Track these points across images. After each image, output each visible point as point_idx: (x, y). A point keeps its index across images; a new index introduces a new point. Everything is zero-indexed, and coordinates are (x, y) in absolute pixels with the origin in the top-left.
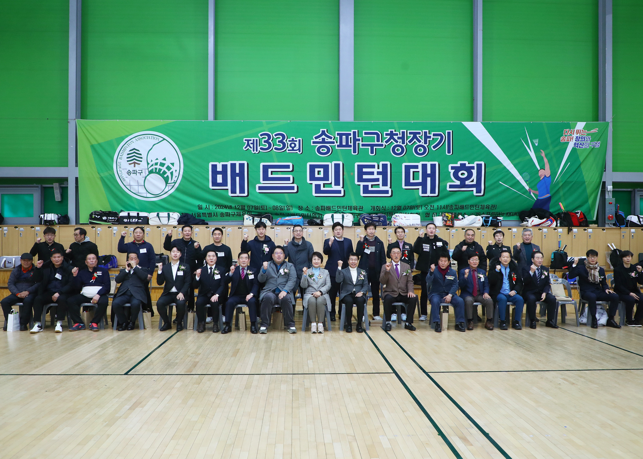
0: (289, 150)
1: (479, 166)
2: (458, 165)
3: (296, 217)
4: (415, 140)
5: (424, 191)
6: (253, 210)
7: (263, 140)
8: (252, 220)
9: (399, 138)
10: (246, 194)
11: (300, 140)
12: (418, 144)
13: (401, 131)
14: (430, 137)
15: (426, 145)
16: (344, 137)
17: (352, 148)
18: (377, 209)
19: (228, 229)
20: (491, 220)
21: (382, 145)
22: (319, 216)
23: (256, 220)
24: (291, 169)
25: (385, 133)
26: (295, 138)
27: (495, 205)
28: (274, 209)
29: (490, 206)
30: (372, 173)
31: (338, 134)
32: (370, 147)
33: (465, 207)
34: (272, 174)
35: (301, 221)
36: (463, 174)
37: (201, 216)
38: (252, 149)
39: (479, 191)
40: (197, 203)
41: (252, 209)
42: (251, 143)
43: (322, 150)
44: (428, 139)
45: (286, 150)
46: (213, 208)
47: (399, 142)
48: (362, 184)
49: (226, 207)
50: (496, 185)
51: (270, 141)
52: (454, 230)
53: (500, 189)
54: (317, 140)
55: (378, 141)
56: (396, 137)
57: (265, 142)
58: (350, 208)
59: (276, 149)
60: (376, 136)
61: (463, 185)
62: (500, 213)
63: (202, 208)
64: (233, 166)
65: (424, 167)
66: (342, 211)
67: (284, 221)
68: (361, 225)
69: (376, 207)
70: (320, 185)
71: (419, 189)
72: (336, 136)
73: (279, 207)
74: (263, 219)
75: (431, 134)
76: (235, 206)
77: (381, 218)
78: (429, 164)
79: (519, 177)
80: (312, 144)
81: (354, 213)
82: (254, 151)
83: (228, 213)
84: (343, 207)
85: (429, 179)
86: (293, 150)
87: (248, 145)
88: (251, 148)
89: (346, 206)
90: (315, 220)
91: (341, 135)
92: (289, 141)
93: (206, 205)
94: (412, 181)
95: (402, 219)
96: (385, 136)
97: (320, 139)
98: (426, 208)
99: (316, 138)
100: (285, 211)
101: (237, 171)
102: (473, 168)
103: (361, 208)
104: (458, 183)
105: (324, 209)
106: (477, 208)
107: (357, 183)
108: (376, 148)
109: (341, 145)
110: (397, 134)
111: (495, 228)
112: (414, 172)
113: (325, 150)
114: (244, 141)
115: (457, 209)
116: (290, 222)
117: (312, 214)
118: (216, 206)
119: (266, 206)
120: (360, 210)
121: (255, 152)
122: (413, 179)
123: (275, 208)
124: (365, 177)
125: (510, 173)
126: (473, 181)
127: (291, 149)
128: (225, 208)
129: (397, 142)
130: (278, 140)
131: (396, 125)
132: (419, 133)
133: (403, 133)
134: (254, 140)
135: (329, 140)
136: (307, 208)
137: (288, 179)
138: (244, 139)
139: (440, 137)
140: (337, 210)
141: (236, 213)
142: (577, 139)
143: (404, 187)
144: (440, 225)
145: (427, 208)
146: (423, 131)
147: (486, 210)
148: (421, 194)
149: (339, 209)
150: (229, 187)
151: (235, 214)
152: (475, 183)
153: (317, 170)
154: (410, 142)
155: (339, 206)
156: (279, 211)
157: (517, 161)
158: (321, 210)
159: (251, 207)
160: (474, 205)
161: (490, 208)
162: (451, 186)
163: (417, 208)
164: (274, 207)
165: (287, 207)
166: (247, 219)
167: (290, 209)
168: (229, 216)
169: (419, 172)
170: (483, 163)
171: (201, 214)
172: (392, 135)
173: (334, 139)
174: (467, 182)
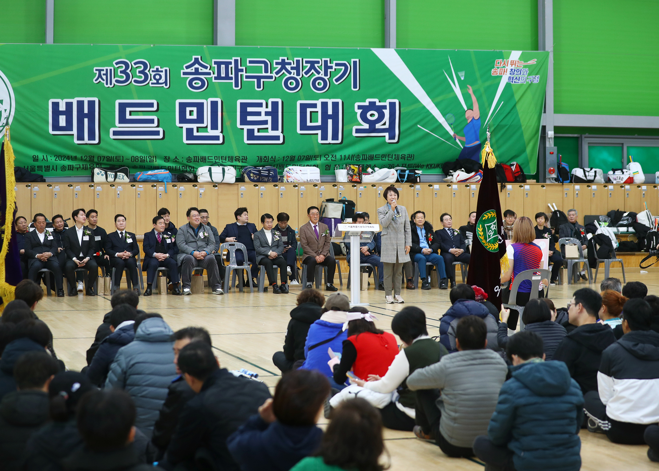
0: (152, 84)
1: (392, 105)
2: (367, 103)
3: (163, 171)
4: (313, 71)
5: (324, 137)
6: (105, 161)
7: (119, 70)
8: (105, 176)
9: (292, 68)
10: (97, 141)
11: (166, 71)
12: (317, 76)
13: (295, 59)
14: (331, 67)
15: (326, 78)
16: (223, 66)
17: (233, 81)
18: (265, 160)
19: (76, 187)
20: (408, 175)
21: (271, 77)
22: (191, 170)
23: (109, 175)
24: (155, 108)
25: (275, 61)
26: (161, 68)
27: (413, 155)
28: (133, 160)
29: (406, 156)
30: (259, 114)
31: (215, 63)
32: (255, 80)
33: (376, 157)
34: (130, 115)
35: (169, 176)
36: (373, 115)
37: (35, 170)
38: (105, 82)
39: (392, 137)
40: (32, 153)
41: (103, 161)
42: (104, 74)
43: (195, 83)
44: (329, 70)
45: (149, 83)
46: (52, 159)
47: (293, 73)
48: (246, 127)
49: (69, 158)
50: (413, 129)
51: (128, 71)
52: (362, 187)
53: (418, 135)
54: (189, 70)
55: (266, 71)
56: (288, 67)
57: (121, 72)
58: (231, 159)
59: (135, 81)
60: (263, 65)
61: (372, 129)
62: (418, 164)
63: (38, 159)
64: (80, 104)
65: (324, 105)
66: (221, 162)
67: (147, 176)
68: (246, 181)
69: (263, 158)
70: (192, 129)
71: (317, 134)
72: (213, 65)
73: (139, 159)
74: (118, 174)
75: (333, 63)
76: (82, 157)
77: (271, 173)
78: (330, 102)
79: (441, 119)
80: (182, 76)
81: (235, 166)
82: (107, 84)
83: (72, 166)
84: (222, 158)
85: (330, 122)
86: (158, 83)
87: (100, 76)
88: (104, 80)
89: (226, 157)
90: (187, 174)
91: (219, 64)
92: (153, 71)
93: (43, 156)
94: (309, 124)
95: (297, 173)
96: (275, 66)
97: (192, 70)
98: (326, 159)
99: (187, 67)
100: (148, 164)
101: (86, 111)
102: (385, 107)
103: (245, 159)
104: (366, 126)
105: (197, 160)
106: (390, 159)
107: (239, 126)
108: (263, 82)
109: (219, 77)
110: (290, 64)
111: (413, 185)
112: (311, 112)
113: (198, 83)
114: (95, 71)
115: (364, 159)
116: (155, 177)
117: (181, 167)
118: (56, 157)
119: (123, 157)
120: (244, 161)
121: (109, 85)
122: (311, 122)
123: (135, 159)
124: (250, 118)
125: (431, 114)
126: (385, 124)
127: (155, 81)
128: (67, 159)
129: (290, 73)
130: (138, 70)
131: (289, 52)
132: (318, 62)
133: (298, 61)
134: (107, 70)
135: (204, 70)
136: (176, 159)
137: (152, 121)
138: (95, 68)
139: (343, 68)
140: (214, 162)
141: (82, 166)
142: (511, 72)
143: (299, 131)
144: (344, 180)
145: (328, 159)
146: (323, 59)
147: (401, 161)
148: (320, 141)
149: (217, 161)
150: (75, 132)
151: (80, 167)
152: (387, 126)
153: (188, 109)
154: (306, 73)
155: (217, 157)
156: (139, 163)
157: (439, 99)
158: (194, 161)
159: (102, 158)
160: (386, 155)
161: (406, 159)
162: (358, 131)
163: (315, 159)
164: (133, 158)
165: (150, 157)
166: (98, 174)
167: (154, 160)
168: (73, 170)
169: (317, 112)
170: (397, 101)
171: (36, 168)
172: (283, 64)
173: (210, 69)
174: (378, 126)
